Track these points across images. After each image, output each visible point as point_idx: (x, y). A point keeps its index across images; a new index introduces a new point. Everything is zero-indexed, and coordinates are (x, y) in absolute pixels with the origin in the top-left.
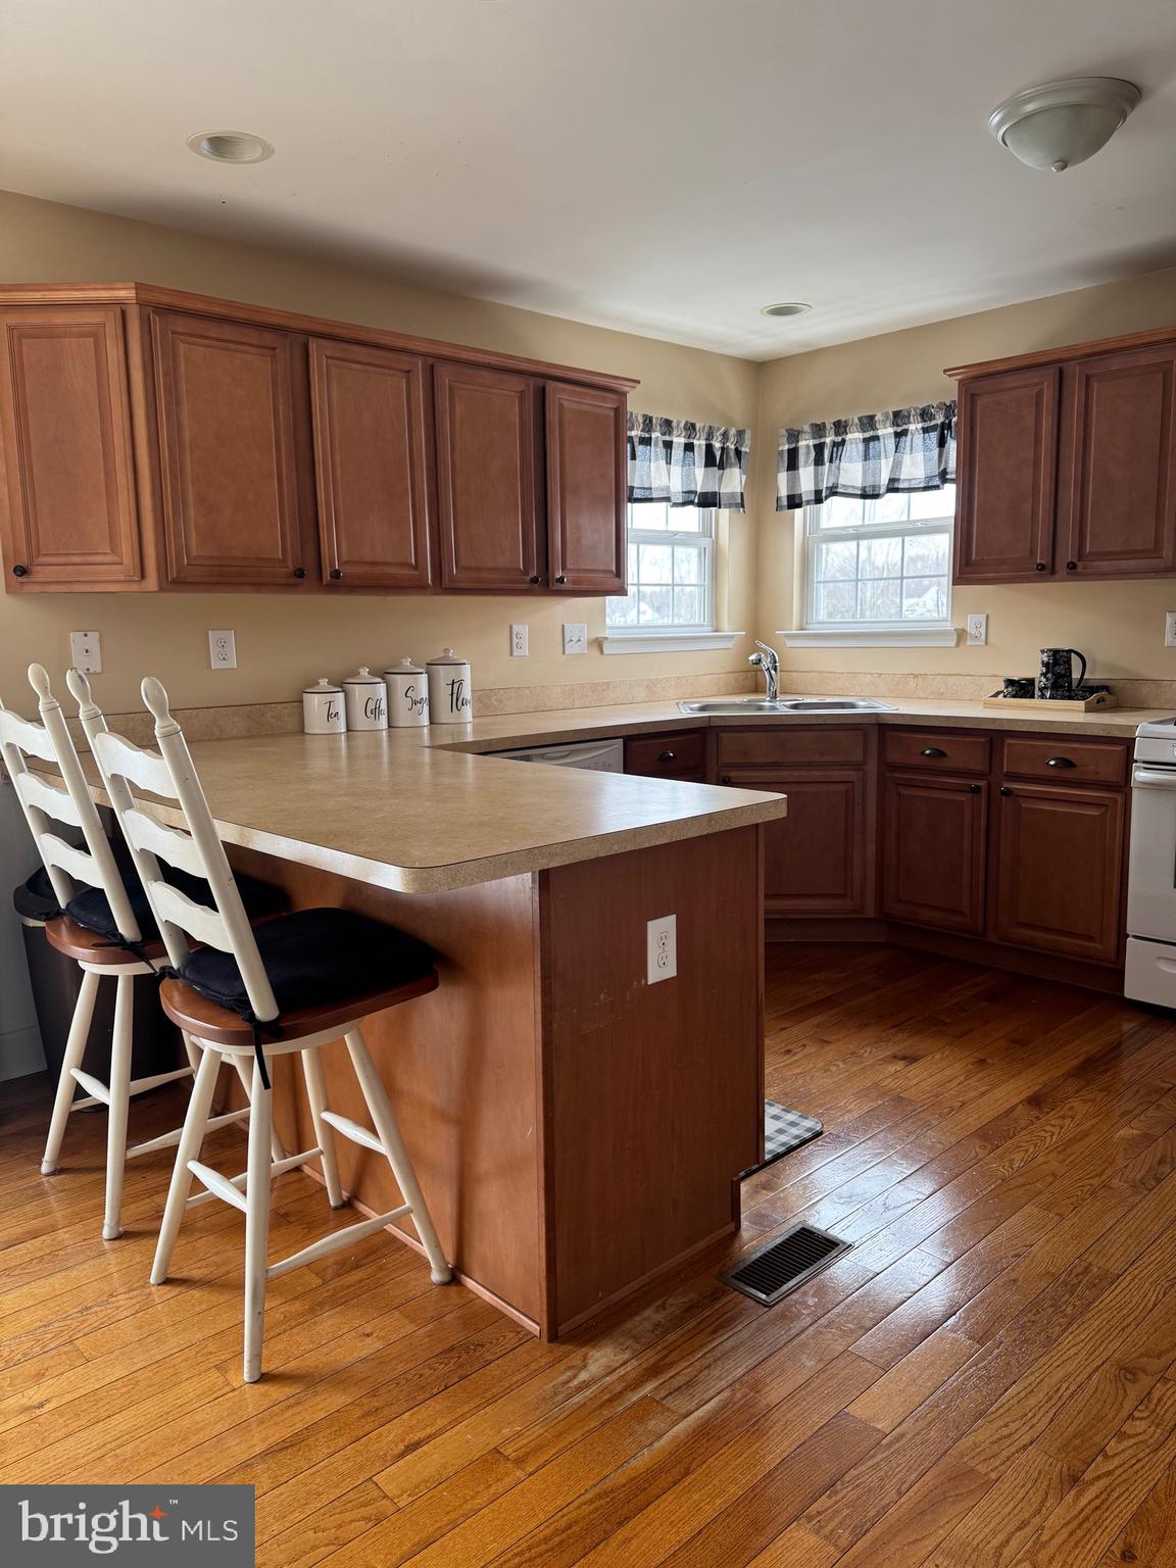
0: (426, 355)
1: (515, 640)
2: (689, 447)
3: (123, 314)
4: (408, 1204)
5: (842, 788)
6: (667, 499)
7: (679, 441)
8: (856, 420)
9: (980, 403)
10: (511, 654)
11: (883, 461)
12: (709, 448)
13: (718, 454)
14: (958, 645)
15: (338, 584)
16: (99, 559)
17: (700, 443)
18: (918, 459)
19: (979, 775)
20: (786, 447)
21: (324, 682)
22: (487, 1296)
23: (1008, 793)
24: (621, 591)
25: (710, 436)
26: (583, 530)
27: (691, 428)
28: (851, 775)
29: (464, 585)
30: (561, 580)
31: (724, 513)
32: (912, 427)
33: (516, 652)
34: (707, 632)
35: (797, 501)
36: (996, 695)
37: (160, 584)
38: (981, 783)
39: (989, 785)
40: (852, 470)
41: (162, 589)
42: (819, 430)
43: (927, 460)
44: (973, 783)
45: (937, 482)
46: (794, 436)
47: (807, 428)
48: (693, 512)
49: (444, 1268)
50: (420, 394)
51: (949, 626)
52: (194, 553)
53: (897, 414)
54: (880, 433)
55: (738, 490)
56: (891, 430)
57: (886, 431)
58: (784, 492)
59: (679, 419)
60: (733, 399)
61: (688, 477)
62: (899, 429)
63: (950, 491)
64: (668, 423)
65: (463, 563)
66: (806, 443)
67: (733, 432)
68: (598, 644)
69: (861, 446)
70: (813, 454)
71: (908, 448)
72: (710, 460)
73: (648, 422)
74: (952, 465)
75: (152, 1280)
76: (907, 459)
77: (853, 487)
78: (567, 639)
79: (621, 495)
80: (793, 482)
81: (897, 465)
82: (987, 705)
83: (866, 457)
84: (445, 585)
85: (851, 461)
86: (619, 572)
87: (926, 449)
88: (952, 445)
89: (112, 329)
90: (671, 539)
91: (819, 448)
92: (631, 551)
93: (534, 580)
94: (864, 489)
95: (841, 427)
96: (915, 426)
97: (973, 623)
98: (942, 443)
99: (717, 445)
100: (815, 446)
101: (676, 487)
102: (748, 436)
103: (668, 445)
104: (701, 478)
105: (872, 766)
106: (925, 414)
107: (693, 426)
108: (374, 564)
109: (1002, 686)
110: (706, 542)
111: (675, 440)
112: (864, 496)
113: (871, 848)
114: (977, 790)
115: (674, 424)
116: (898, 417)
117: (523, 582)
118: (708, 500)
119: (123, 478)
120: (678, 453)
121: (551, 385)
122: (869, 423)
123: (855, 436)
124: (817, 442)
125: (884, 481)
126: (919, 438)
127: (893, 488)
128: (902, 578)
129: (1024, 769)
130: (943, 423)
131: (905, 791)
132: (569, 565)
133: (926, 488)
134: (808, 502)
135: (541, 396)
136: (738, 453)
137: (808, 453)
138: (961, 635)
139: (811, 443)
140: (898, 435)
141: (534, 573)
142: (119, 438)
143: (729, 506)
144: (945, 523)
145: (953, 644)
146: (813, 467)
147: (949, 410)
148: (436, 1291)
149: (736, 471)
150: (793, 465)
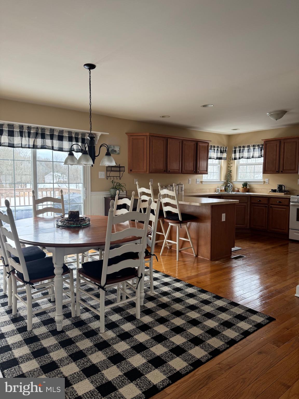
0: (182, 139)
1: (189, 181)
2: (218, 150)
3: (147, 136)
4: (192, 246)
5: (244, 206)
6: (214, 159)
7: (216, 149)
8: (246, 146)
9: (267, 145)
10: (188, 183)
11: (251, 153)
12: (221, 150)
13: (222, 151)
14: (264, 184)
15: (170, 172)
16: (141, 169)
17: (219, 149)
18: (257, 153)
19: (267, 204)
20: (234, 150)
21: (169, 185)
22: (201, 257)
23: (271, 207)
24: (207, 174)
25: (221, 148)
26: (202, 164)
27: (218, 147)
28: (245, 204)
29: (185, 173)
30: (199, 172)
31: (223, 161)
32: (256, 148)
33: (189, 183)
34: (219, 181)
35: (236, 159)
36: (270, 192)
37: (149, 172)
38: (267, 205)
39: (268, 206)
40: (246, 154)
41: (149, 173)
42: (240, 147)
43: (259, 153)
44: (266, 205)
45: (260, 157)
46: (235, 148)
47: (238, 147)
48: (218, 160)
49: (195, 255)
50: (181, 145)
51: (262, 181)
52: (153, 168)
53: (253, 145)
54: (251, 148)
55: (226, 157)
56: (253, 148)
57: (252, 148)
58: (233, 157)
59: (216, 145)
60: (225, 141)
61: (217, 155)
62: (254, 148)
63: (262, 158)
64: (214, 146)
65: (185, 169)
66: (237, 149)
67: (225, 147)
68: (202, 182)
69: (247, 150)
70: (239, 151)
71: (255, 151)
72: (221, 152)
73: (211, 146)
74: (263, 154)
75: (160, 255)
76: (255, 153)
77: (246, 157)
78: (197, 181)
79: (207, 158)
80: (235, 156)
81: (253, 154)
82: (268, 193)
83: (248, 152)
84: (182, 173)
85: (245, 152)
86: (207, 171)
87: (259, 151)
88: (263, 151)
89: (145, 139)
90: (213, 165)
91: (240, 150)
92: (209, 167)
93: (195, 172)
94: (248, 157)
95: (244, 147)
96: (257, 147)
97: (266, 180)
98: (261, 150)
99: (222, 149)
100: (239, 150)
101: (215, 157)
102: (227, 148)
103: (214, 150)
104: (219, 155)
105: (249, 203)
106: (258, 146)
107: (218, 146)
108: (174, 170)
109: (271, 191)
110: (219, 165)
111: (215, 149)
112: (248, 158)
113: (249, 217)
114: (266, 206)
115: (215, 147)
116: (254, 146)
117: (193, 172)
118: (220, 158)
119: (145, 158)
120: (216, 151)
121: (198, 142)
122: (249, 146)
123: (246, 149)
124: (239, 149)
125: (251, 156)
126: (257, 149)
127: (253, 157)
128: (254, 172)
129: (274, 203)
130: (261, 147)
131: (254, 207)
132: (200, 169)
133: (259, 158)
134: (238, 159)
135: (197, 144)
136: (225, 150)
137: (238, 151)
138: (264, 182)
139: (238, 149)
140: (254, 149)
141: (194, 171)
142: (145, 153)
143: (224, 159)
144: (262, 163)
145: (263, 184)
146: (239, 153)
147: (262, 145)
148: (194, 258)
149: (225, 154)
150: (235, 153)
